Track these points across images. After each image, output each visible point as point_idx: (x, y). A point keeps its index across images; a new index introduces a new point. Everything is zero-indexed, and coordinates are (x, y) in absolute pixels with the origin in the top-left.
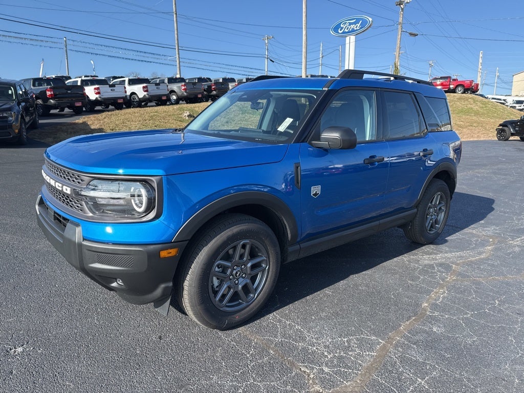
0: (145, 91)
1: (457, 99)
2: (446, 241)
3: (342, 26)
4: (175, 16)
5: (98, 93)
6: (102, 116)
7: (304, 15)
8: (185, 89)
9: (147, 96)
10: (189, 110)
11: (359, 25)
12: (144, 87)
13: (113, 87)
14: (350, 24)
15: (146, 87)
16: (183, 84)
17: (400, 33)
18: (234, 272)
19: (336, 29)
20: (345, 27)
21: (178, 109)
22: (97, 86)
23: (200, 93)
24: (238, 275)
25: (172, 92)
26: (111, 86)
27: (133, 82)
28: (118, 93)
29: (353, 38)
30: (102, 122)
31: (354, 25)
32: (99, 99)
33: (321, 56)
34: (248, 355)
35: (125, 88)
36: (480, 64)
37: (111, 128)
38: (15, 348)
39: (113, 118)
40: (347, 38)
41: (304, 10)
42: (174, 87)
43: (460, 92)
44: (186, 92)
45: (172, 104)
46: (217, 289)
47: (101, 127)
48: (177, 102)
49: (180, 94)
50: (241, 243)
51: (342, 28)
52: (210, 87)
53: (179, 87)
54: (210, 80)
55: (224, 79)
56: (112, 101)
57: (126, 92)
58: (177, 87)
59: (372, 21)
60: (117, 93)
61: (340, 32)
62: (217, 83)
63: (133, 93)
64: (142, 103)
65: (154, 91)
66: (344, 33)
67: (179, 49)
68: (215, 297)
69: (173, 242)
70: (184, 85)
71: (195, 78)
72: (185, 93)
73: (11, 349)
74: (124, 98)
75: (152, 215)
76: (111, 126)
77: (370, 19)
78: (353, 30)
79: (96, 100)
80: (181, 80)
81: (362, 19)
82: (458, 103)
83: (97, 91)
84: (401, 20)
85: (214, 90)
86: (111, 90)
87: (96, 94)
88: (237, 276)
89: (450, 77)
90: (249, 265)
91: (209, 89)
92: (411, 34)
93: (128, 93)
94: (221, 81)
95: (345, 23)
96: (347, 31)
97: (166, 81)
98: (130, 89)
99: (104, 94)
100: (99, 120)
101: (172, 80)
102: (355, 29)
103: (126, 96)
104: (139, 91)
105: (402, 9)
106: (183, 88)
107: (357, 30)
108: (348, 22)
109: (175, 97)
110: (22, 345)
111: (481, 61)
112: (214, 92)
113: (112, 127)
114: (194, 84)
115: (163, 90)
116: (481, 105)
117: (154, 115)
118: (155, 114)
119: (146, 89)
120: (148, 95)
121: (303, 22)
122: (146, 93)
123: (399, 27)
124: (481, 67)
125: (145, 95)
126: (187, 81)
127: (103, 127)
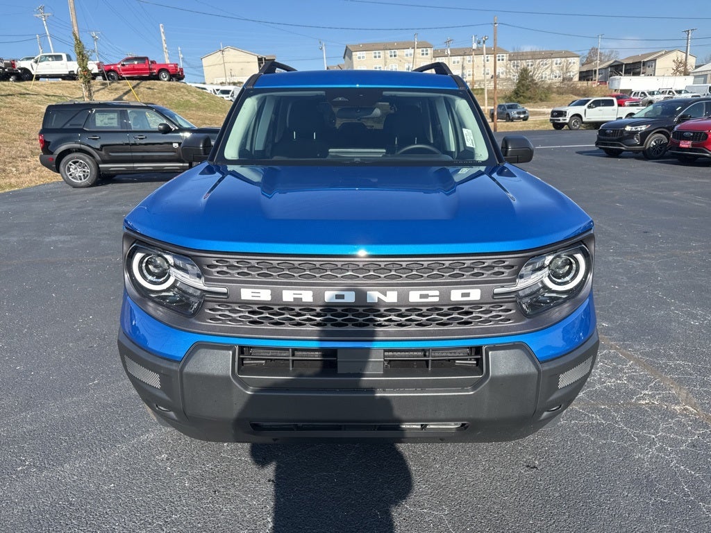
1: (167, 88)
36: (164, 42)
43: (166, 79)
82: (171, 94)
89: (147, 58)
111: (164, 38)
116: (198, 97)
124: (166, 46)
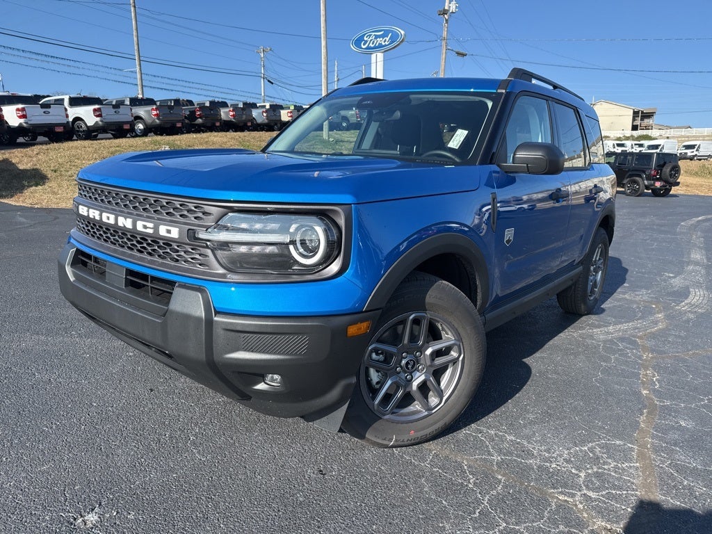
0: (97, 116)
2: (603, 310)
3: (365, 39)
4: (132, 9)
5: (24, 116)
6: (33, 151)
7: (323, 19)
8: (157, 115)
9: (100, 123)
10: (168, 144)
11: (387, 39)
12: (95, 110)
13: (47, 108)
14: (377, 37)
15: (99, 110)
16: (154, 107)
17: (444, 51)
18: (404, 362)
19: (358, 42)
20: (370, 40)
21: (151, 143)
22: (20, 106)
23: (179, 121)
24: (410, 367)
25: (138, 118)
26: (43, 106)
27: (75, 102)
28: (53, 118)
29: (380, 56)
30: (34, 159)
31: (381, 39)
32: (25, 125)
33: (336, 80)
34: (470, 486)
35: (66, 110)
37: (52, 168)
38: (82, 516)
39: (52, 154)
40: (372, 55)
41: (322, 12)
42: (141, 111)
44: (158, 119)
45: (137, 136)
46: (378, 387)
47: (35, 167)
48: (145, 133)
49: (149, 121)
50: (411, 317)
51: (366, 41)
52: (193, 113)
53: (147, 112)
54: (190, 103)
55: (211, 103)
56: (46, 129)
57: (67, 116)
58: (146, 111)
59: (405, 35)
60: (54, 116)
61: (364, 47)
62: (202, 107)
63: (77, 119)
64: (91, 134)
65: (111, 115)
66: (368, 48)
67: (140, 60)
68: (374, 398)
69: (366, 311)
70: (156, 109)
71: (171, 100)
72: (157, 121)
73: (75, 519)
74: (65, 125)
75: (334, 267)
76: (52, 165)
77: (403, 32)
78: (381, 46)
79: (20, 127)
80: (150, 102)
81: (392, 32)
83: (21, 113)
84: (445, 34)
85: (200, 118)
86: (44, 112)
87: (20, 117)
88: (408, 369)
90: (429, 352)
91: (192, 115)
92: (458, 53)
93: (71, 119)
94: (207, 104)
95: (370, 35)
96: (372, 46)
97: (127, 102)
98: (73, 112)
99: (32, 118)
100: (30, 157)
101: (135, 102)
102: (383, 44)
103: (68, 122)
104: (88, 115)
105: (447, 20)
106: (155, 112)
107: (386, 45)
108: (373, 34)
109: (141, 126)
110: (93, 510)
112: (200, 121)
113: (54, 167)
114: (170, 107)
115: (124, 115)
117: (116, 151)
118: (117, 149)
119: (98, 113)
120: (101, 121)
121: (322, 29)
122: (98, 119)
123: (444, 43)
125: (97, 122)
126: (158, 103)
127: (38, 167)
